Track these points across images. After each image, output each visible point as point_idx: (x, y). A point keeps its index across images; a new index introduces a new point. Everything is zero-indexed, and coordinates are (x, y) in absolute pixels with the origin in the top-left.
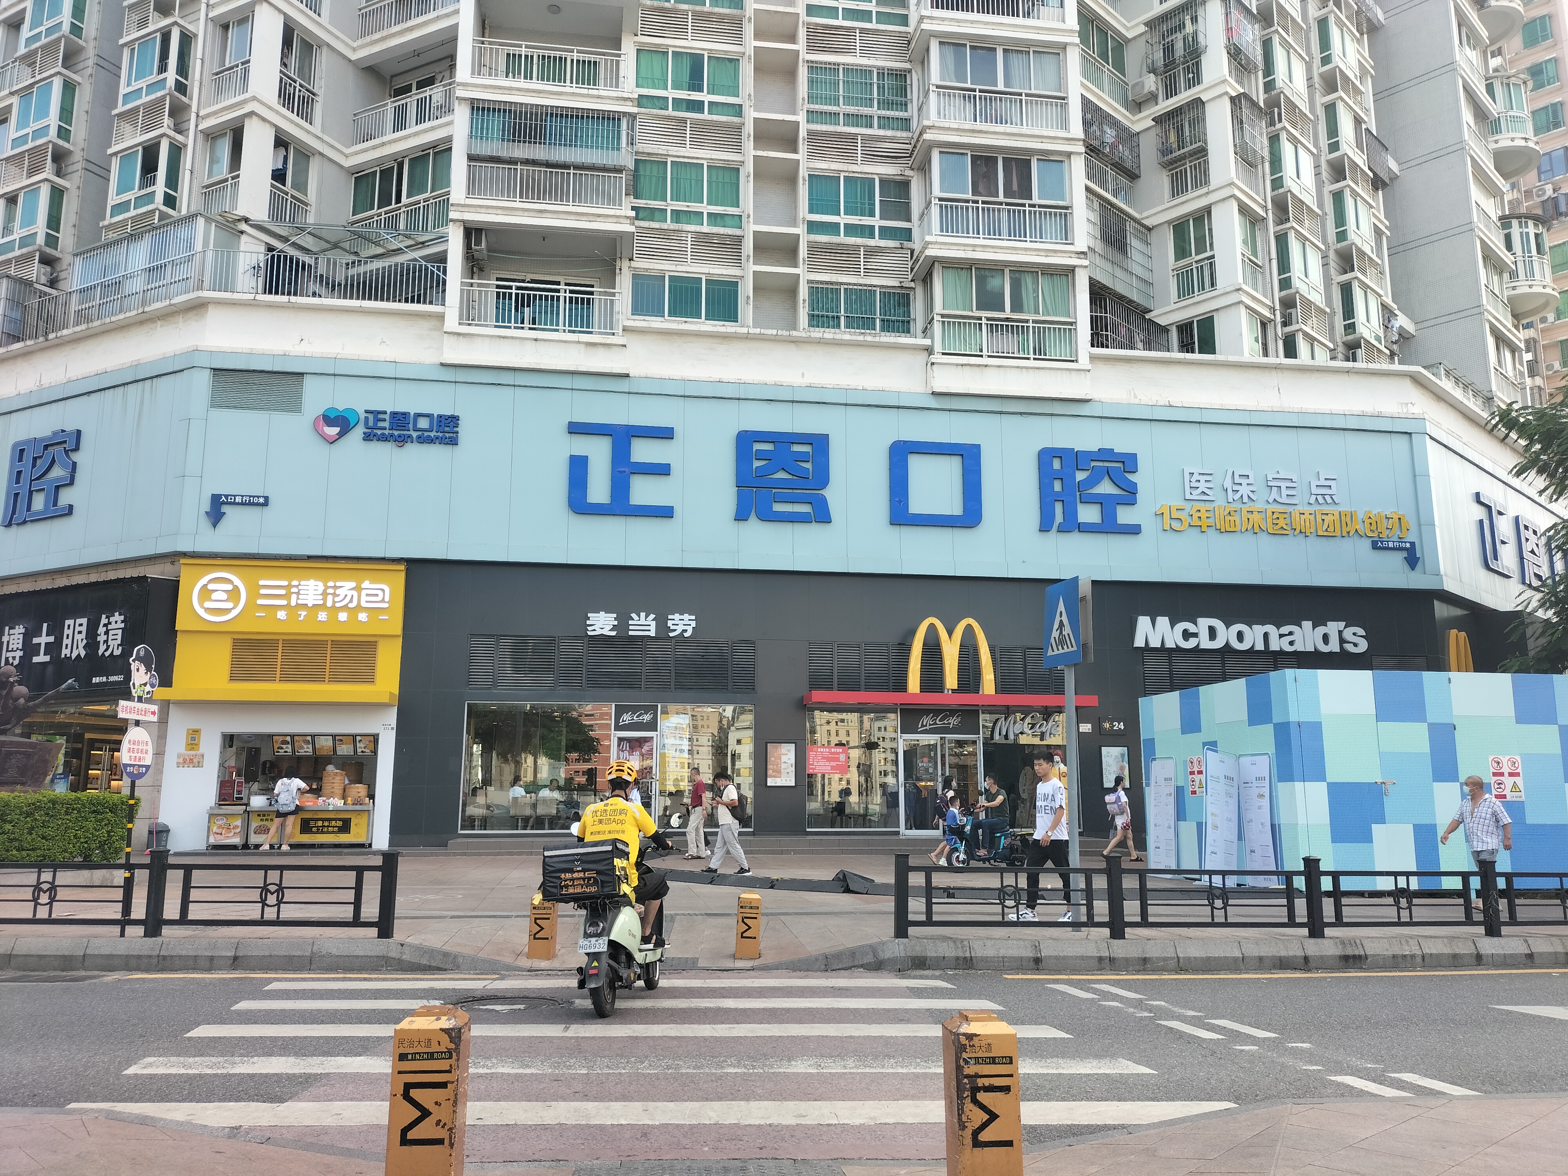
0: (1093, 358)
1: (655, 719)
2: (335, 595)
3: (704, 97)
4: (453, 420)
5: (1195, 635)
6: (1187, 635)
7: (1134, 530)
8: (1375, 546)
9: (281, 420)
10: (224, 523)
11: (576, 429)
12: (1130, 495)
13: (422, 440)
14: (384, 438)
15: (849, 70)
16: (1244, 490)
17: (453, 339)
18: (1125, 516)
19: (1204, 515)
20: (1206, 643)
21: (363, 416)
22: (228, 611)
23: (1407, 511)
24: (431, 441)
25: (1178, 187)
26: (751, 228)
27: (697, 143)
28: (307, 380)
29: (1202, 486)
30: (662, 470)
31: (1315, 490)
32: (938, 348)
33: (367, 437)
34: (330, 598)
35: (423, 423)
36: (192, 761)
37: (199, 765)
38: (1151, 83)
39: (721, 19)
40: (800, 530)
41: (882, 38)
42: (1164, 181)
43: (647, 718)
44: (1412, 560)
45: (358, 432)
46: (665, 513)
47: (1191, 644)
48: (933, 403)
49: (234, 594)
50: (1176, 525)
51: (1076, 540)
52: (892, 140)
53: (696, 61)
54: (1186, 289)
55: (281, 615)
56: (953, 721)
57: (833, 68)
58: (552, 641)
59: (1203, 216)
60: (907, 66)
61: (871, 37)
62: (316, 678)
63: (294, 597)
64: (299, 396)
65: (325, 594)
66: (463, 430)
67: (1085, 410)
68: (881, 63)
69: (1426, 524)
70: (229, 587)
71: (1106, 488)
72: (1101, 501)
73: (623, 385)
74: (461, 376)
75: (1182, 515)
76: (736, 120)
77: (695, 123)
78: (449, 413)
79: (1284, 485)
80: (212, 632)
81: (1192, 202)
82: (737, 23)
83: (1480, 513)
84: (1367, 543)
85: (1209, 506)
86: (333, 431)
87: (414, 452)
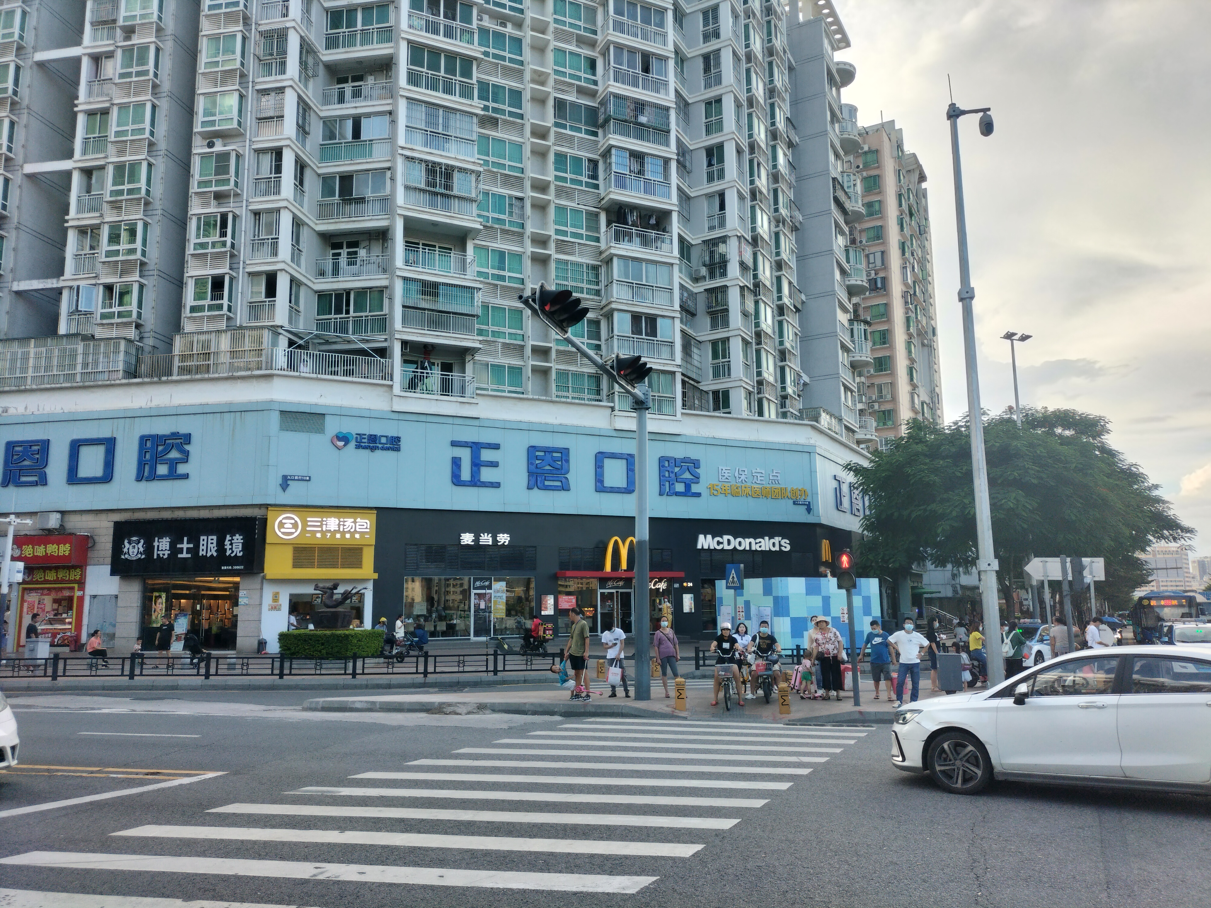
0: (682, 414)
1: (491, 584)
2: (344, 525)
3: (507, 274)
4: (398, 439)
5: (722, 543)
6: (719, 543)
7: (698, 495)
8: (794, 503)
9: (316, 438)
10: (289, 489)
11: (455, 444)
12: (697, 478)
13: (383, 449)
14: (365, 448)
15: (573, 263)
16: (743, 477)
17: (398, 398)
18: (695, 488)
19: (726, 488)
20: (726, 547)
21: (355, 436)
22: (292, 533)
23: (808, 488)
24: (388, 449)
25: (714, 326)
26: (531, 342)
27: (503, 297)
28: (327, 418)
29: (726, 475)
30: (494, 465)
31: (771, 478)
32: (617, 408)
33: (358, 447)
34: (342, 527)
35: (384, 440)
36: (275, 608)
37: (279, 610)
38: (704, 271)
39: (514, 233)
40: (556, 493)
41: (588, 248)
42: (708, 320)
43: (487, 583)
44: (809, 510)
45: (353, 444)
46: (496, 485)
47: (720, 547)
48: (614, 434)
49: (295, 526)
50: (715, 493)
51: (675, 499)
52: (592, 300)
53: (501, 254)
54: (717, 374)
55: (319, 535)
56: (621, 583)
57: (566, 262)
58: (444, 547)
59: (725, 341)
60: (599, 263)
61: (583, 247)
62: (334, 566)
63: (324, 526)
64: (323, 424)
65: (339, 525)
66: (403, 444)
67: (679, 439)
68: (588, 262)
69: (815, 494)
70: (293, 521)
71: (687, 475)
72: (684, 482)
73: (476, 423)
74: (402, 417)
75: (718, 488)
76: (521, 286)
77: (503, 287)
78: (396, 435)
79: (759, 475)
80: (285, 544)
81: (720, 334)
82: (521, 235)
83: (835, 484)
84: (791, 502)
85: (729, 484)
86: (341, 444)
87: (379, 454)
